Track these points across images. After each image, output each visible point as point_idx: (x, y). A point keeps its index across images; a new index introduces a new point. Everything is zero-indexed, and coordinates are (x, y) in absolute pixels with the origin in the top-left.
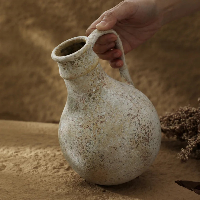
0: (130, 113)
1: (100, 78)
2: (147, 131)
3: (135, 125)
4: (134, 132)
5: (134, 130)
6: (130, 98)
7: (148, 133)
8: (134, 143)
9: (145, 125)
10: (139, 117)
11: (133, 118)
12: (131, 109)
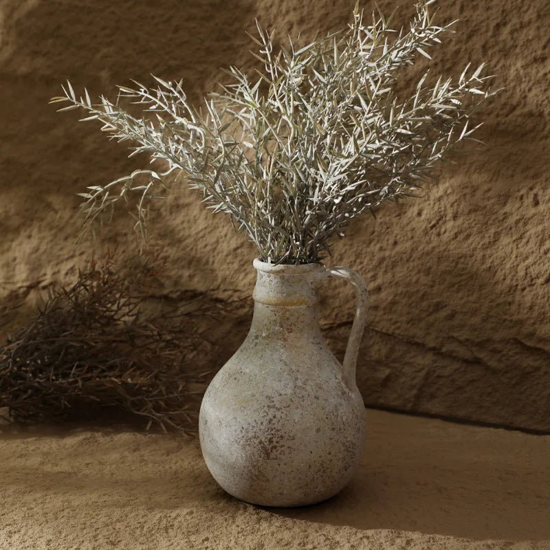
0: (273, 398)
1: (285, 326)
2: (274, 440)
3: (264, 417)
4: (254, 424)
5: (255, 421)
6: (299, 383)
7: (275, 444)
8: (243, 437)
9: (278, 431)
10: (279, 413)
11: (269, 406)
12: (280, 395)
